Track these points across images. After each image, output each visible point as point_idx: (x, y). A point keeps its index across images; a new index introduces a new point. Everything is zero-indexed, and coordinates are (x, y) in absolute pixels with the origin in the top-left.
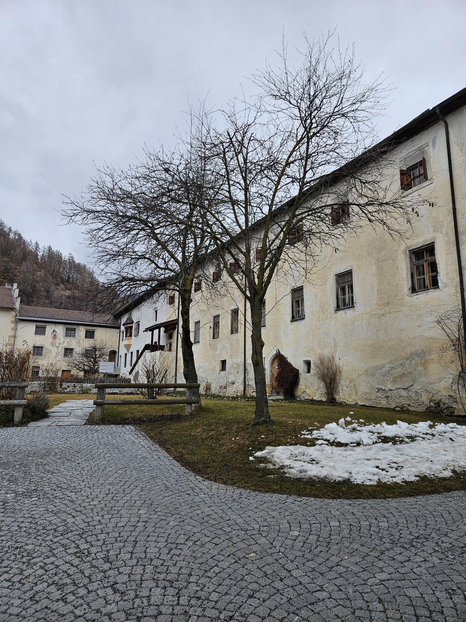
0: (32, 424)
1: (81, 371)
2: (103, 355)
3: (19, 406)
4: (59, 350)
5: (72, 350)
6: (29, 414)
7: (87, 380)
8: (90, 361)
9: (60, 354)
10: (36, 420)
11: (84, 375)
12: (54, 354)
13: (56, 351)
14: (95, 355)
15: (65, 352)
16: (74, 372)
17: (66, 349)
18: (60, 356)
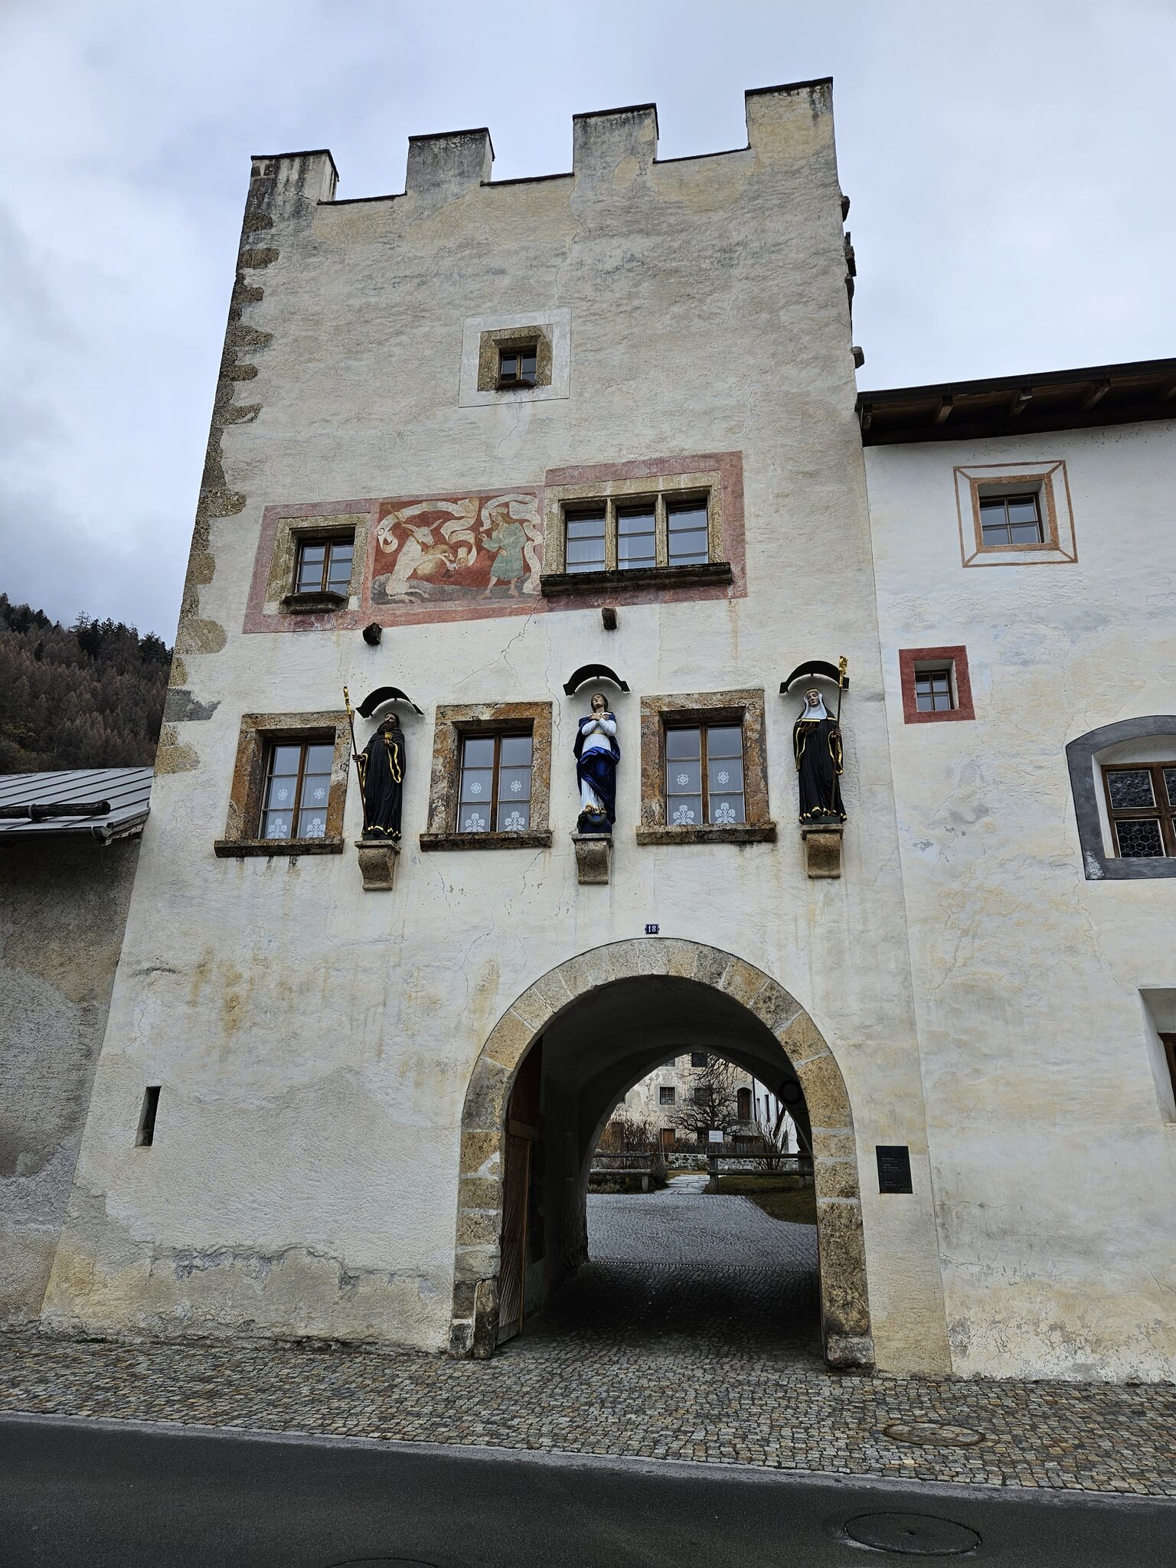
0: (658, 1192)
1: (693, 1130)
2: (725, 1101)
3: (645, 1174)
4: (652, 1092)
5: (672, 1089)
6: (653, 1182)
7: (704, 1147)
8: (705, 1112)
9: (654, 1098)
10: (660, 1189)
11: (699, 1138)
12: (643, 1099)
13: (647, 1093)
14: (713, 1101)
15: (661, 1096)
16: (680, 1133)
17: (663, 1089)
18: (654, 1103)
